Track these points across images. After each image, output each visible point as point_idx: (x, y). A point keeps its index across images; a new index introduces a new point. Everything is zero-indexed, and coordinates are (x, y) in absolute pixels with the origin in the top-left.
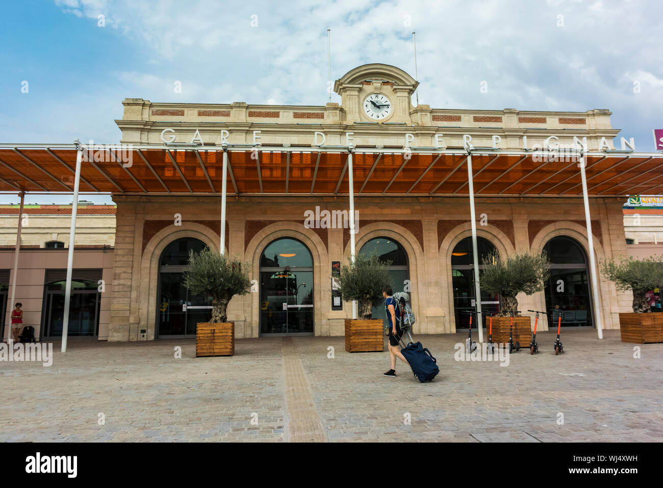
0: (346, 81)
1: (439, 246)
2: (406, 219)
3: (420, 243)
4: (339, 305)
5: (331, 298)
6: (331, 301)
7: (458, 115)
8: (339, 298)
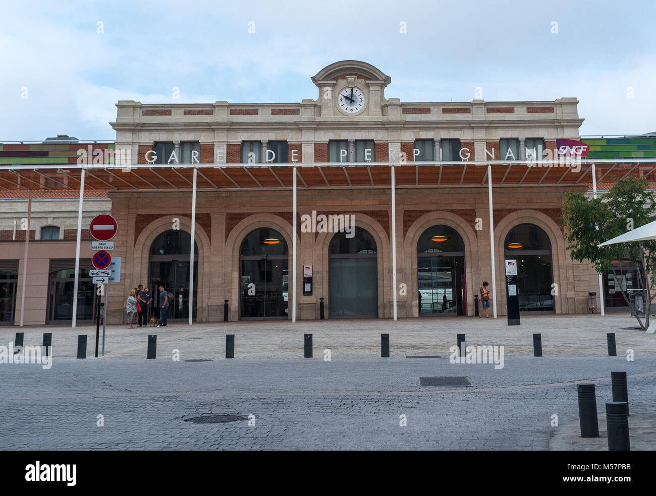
0: (320, 77)
1: (405, 235)
2: (374, 209)
3: (387, 233)
4: (310, 291)
5: (302, 284)
6: (302, 287)
7: (427, 107)
8: (310, 284)
